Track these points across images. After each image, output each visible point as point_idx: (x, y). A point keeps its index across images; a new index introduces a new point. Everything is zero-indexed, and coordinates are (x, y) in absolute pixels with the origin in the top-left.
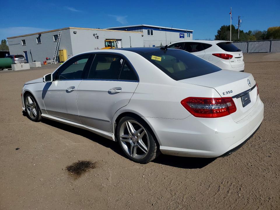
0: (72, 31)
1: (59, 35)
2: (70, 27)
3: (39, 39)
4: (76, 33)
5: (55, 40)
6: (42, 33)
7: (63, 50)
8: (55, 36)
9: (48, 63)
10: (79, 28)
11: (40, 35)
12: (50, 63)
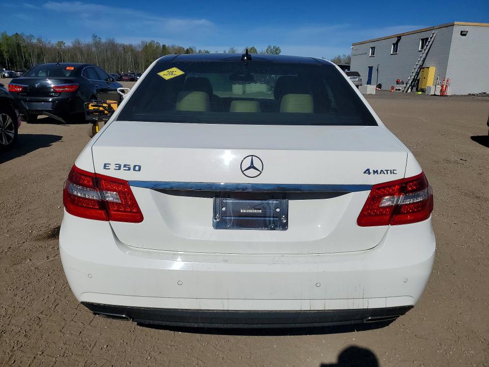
0: (457, 30)
1: (431, 38)
2: (456, 23)
3: (396, 45)
4: (465, 35)
5: (422, 47)
6: (404, 35)
7: (428, 68)
8: (423, 40)
9: (396, 90)
10: (475, 24)
11: (399, 38)
12: (399, 90)
